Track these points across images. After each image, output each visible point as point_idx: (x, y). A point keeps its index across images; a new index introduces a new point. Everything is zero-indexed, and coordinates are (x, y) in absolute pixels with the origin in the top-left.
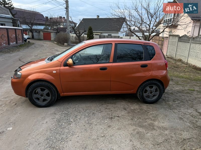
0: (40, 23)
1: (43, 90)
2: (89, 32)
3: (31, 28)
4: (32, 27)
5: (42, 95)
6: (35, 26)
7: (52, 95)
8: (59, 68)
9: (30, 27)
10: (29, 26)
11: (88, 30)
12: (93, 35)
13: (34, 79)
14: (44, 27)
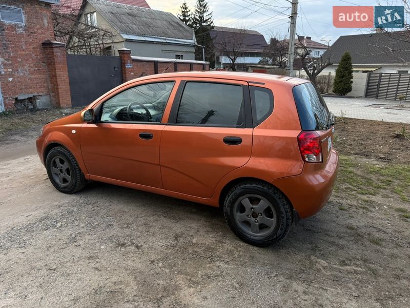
0: (251, 51)
2: (341, 66)
3: (233, 63)
4: (235, 60)
6: (242, 58)
9: (232, 60)
10: (231, 58)
11: (340, 61)
12: (352, 71)
14: (260, 58)
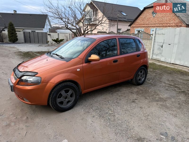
1: (67, 91)
5: (66, 98)
7: (76, 95)
8: (81, 65)
12: (16, 31)
13: (59, 81)
